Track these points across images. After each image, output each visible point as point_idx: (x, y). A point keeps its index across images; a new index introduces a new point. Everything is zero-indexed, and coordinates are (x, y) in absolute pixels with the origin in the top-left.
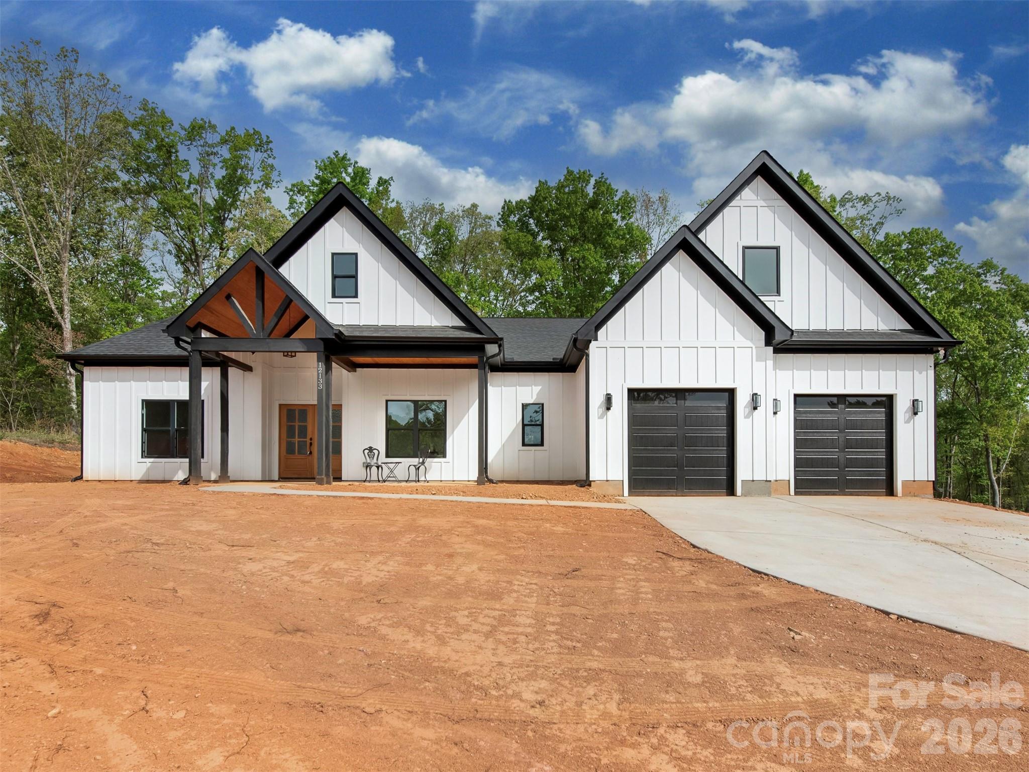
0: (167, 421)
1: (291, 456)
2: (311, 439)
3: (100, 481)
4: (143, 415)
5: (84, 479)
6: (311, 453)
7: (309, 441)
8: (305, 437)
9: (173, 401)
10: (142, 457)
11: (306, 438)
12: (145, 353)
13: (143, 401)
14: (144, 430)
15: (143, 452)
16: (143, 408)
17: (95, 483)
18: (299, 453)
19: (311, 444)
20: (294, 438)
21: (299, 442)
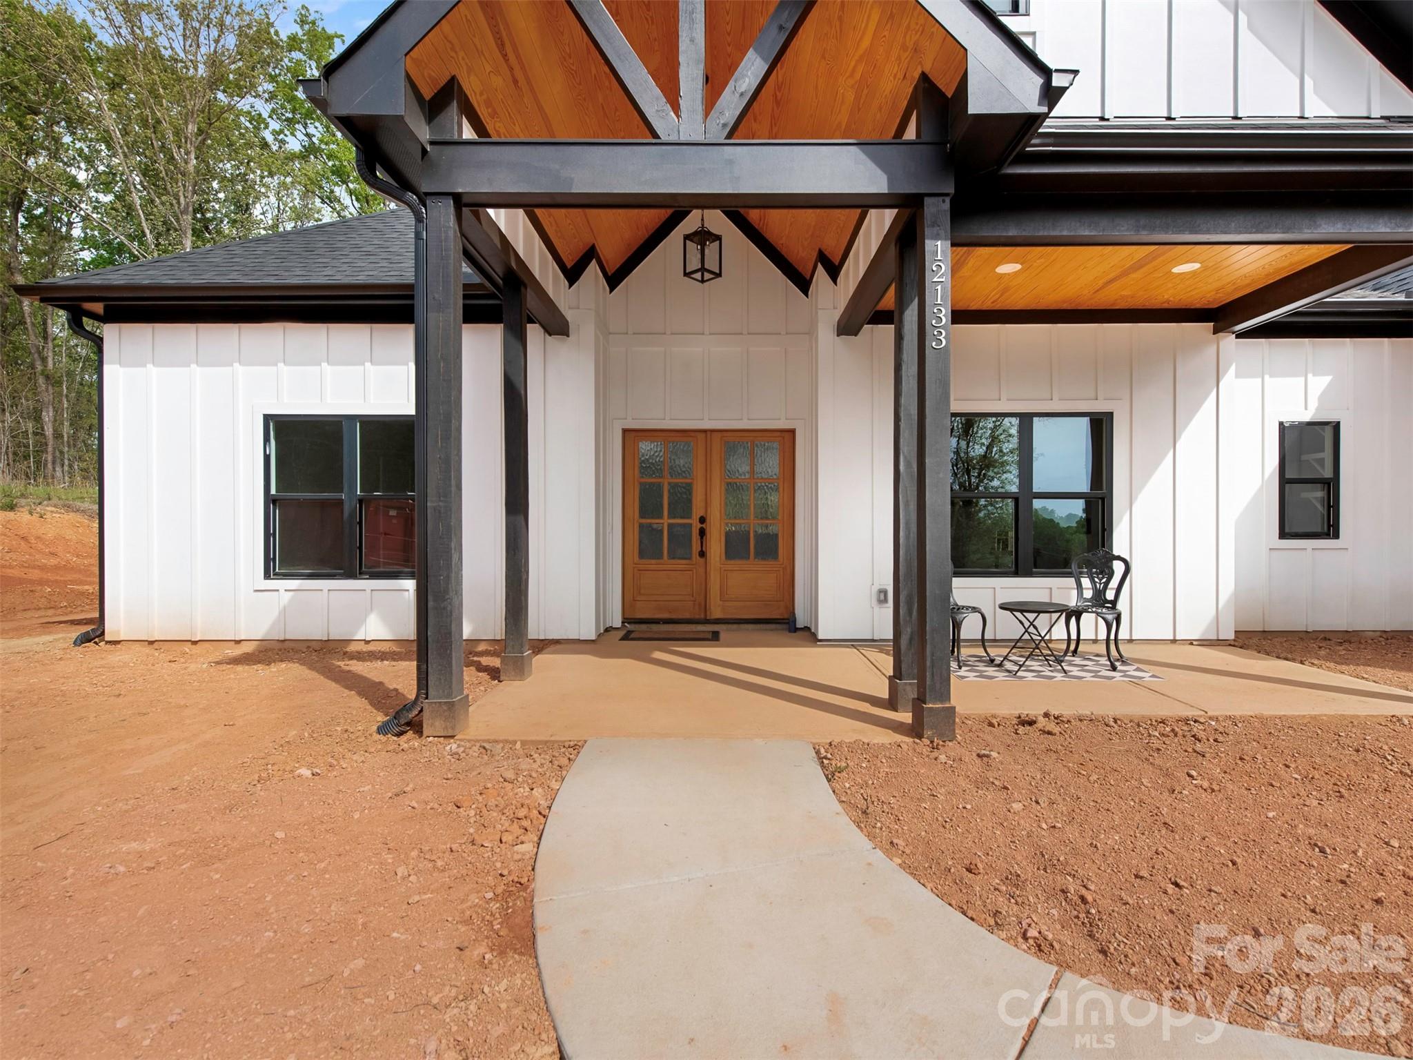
0: (332, 474)
1: (652, 564)
2: (702, 520)
3: (151, 643)
4: (267, 459)
5: (107, 638)
6: (702, 554)
7: (696, 526)
8: (687, 513)
9: (352, 418)
10: (267, 576)
11: (690, 517)
12: (272, 281)
13: (267, 418)
14: (270, 501)
15: (268, 560)
16: (266, 440)
17: (137, 646)
18: (672, 556)
19: (702, 533)
20: (661, 517)
21: (670, 526)
